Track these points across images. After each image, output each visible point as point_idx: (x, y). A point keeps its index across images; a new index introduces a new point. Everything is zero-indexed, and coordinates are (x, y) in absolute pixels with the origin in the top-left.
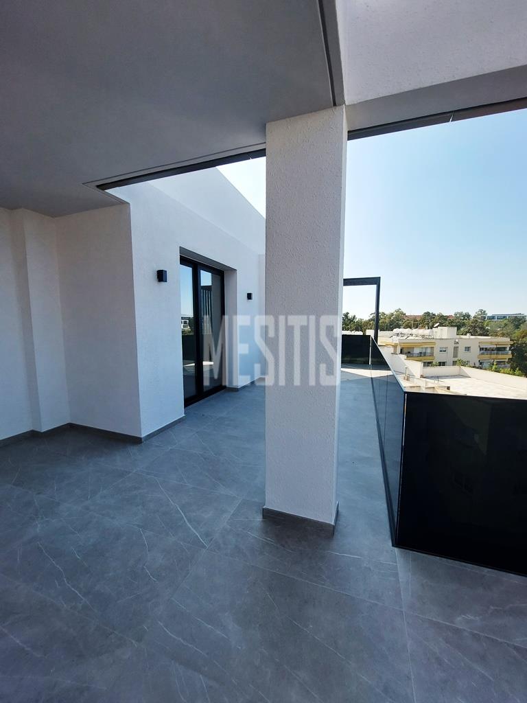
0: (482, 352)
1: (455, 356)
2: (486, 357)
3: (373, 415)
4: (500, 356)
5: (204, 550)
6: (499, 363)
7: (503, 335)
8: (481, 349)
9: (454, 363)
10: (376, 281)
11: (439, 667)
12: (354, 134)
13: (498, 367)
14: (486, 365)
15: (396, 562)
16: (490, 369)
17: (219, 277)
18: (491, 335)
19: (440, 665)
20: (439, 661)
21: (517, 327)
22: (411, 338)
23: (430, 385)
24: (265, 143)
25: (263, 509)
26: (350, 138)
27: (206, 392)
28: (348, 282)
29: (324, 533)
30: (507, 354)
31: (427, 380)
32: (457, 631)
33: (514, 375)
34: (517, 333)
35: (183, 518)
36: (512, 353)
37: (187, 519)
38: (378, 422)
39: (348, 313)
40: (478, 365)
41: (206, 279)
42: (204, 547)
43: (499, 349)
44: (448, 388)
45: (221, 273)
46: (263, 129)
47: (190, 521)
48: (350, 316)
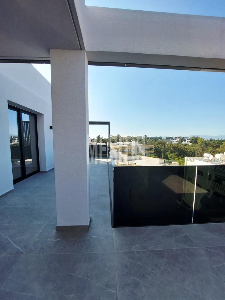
0: (146, 150)
1: (138, 152)
2: (147, 152)
3: (107, 177)
4: (151, 151)
5: (22, 256)
6: (151, 154)
7: (152, 144)
8: (146, 149)
9: (138, 154)
10: (108, 123)
11: (126, 268)
12: (91, 63)
13: (150, 155)
14: (147, 155)
15: (113, 234)
16: (149, 156)
17: (33, 117)
18: (148, 144)
19: (126, 267)
20: (126, 266)
21: (156, 141)
22: (123, 145)
23: (130, 163)
24: (50, 58)
25: (56, 227)
26: (89, 64)
27: (27, 175)
28: (91, 123)
29: (85, 230)
30: (153, 151)
31: (129, 161)
32: (132, 253)
33: (155, 157)
34: (156, 143)
35: (10, 242)
36: (155, 150)
37: (13, 242)
38: (109, 180)
39: (99, 136)
40: (145, 155)
41: (26, 117)
42: (22, 253)
43: (151, 149)
44: (136, 164)
45: (34, 115)
46: (49, 51)
47: (14, 243)
48: (101, 137)
